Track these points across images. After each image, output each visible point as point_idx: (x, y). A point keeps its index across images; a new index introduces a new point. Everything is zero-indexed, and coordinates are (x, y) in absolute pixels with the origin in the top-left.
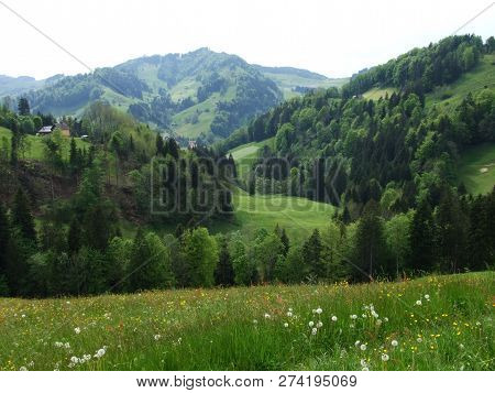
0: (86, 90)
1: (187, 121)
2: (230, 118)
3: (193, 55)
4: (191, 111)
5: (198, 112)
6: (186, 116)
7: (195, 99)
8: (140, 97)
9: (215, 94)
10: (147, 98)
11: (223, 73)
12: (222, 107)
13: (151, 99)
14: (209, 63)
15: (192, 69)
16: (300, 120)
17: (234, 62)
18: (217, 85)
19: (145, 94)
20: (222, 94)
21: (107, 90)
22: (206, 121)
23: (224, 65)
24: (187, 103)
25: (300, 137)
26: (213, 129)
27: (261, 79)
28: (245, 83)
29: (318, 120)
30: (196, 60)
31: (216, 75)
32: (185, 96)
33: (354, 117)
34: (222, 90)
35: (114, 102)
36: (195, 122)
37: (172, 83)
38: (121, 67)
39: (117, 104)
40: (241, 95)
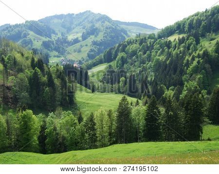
0: (20, 33)
1: (75, 51)
2: (99, 50)
3: (81, 14)
4: (78, 45)
5: (81, 46)
6: (75, 48)
7: (80, 39)
8: (50, 37)
9: (91, 36)
10: (54, 38)
11: (98, 25)
12: (94, 43)
13: (56, 38)
14: (90, 19)
15: (81, 23)
16: (130, 51)
17: (104, 18)
18: (93, 31)
19: (53, 36)
20: (96, 36)
21: (31, 33)
22: (86, 51)
23: (98, 20)
24: (76, 41)
25: (130, 61)
26: (89, 56)
27: (118, 28)
28: (109, 30)
29: (140, 51)
30: (84, 17)
31: (94, 26)
32: (75, 37)
33: (159, 50)
34: (95, 34)
35: (34, 40)
36: (79, 51)
37: (69, 30)
38: (41, 21)
39: (36, 41)
40: (106, 37)
